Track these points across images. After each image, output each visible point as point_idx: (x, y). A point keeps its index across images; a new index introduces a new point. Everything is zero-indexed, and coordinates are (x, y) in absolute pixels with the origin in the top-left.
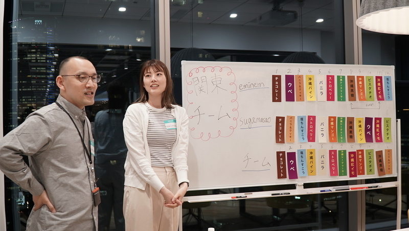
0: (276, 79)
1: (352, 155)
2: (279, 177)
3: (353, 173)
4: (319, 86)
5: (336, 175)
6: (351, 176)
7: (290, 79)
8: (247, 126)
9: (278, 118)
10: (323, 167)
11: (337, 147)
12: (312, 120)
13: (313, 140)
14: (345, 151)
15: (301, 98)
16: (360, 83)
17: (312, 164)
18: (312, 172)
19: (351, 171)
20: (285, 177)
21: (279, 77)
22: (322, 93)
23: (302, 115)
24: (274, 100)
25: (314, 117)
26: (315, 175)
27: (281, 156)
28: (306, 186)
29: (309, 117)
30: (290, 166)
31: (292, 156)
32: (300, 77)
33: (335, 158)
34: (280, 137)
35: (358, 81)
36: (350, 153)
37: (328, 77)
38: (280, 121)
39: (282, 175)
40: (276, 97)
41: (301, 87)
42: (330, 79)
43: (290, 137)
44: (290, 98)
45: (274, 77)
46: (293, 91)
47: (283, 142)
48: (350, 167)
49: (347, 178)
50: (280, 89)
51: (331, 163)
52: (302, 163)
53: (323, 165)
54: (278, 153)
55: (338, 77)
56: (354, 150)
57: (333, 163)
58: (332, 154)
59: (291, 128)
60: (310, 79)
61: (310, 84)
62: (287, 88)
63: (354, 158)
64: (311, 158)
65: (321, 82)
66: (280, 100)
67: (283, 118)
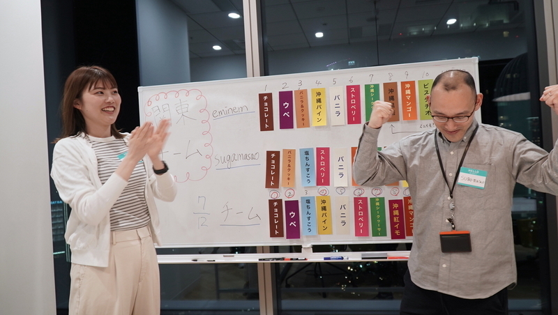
0: (265, 100)
1: (396, 206)
2: (273, 235)
3: (397, 232)
4: (333, 103)
5: (366, 234)
6: (394, 237)
7: (286, 97)
8: (225, 165)
9: (269, 153)
10: (344, 223)
11: (368, 193)
12: (323, 154)
13: (327, 183)
14: (382, 200)
15: (304, 123)
16: (408, 92)
17: (326, 218)
18: (325, 229)
19: (393, 230)
20: (281, 235)
21: (270, 95)
22: (338, 113)
23: (306, 146)
24: (263, 129)
25: (327, 150)
26: (331, 233)
27: (274, 205)
28: (317, 249)
29: (319, 150)
30: (289, 219)
31: (292, 206)
32: (302, 94)
33: (365, 210)
34: (272, 179)
35: (404, 90)
36: (391, 202)
37: (349, 88)
38: (273, 158)
39: (276, 232)
40: (266, 124)
41: (303, 108)
42: (353, 92)
43: (289, 179)
44: (286, 123)
45: (261, 96)
46: (291, 114)
47: (276, 186)
48: (393, 224)
49: (387, 240)
50: (271, 113)
51: (357, 217)
52: (308, 216)
53: (343, 219)
54: (271, 202)
55: (367, 87)
56: (400, 197)
57: (361, 217)
58: (360, 203)
59: (289, 166)
60: (319, 94)
61: (319, 101)
62: (282, 110)
63: (400, 209)
64: (324, 208)
65: (337, 97)
66: (271, 128)
67: (277, 153)
